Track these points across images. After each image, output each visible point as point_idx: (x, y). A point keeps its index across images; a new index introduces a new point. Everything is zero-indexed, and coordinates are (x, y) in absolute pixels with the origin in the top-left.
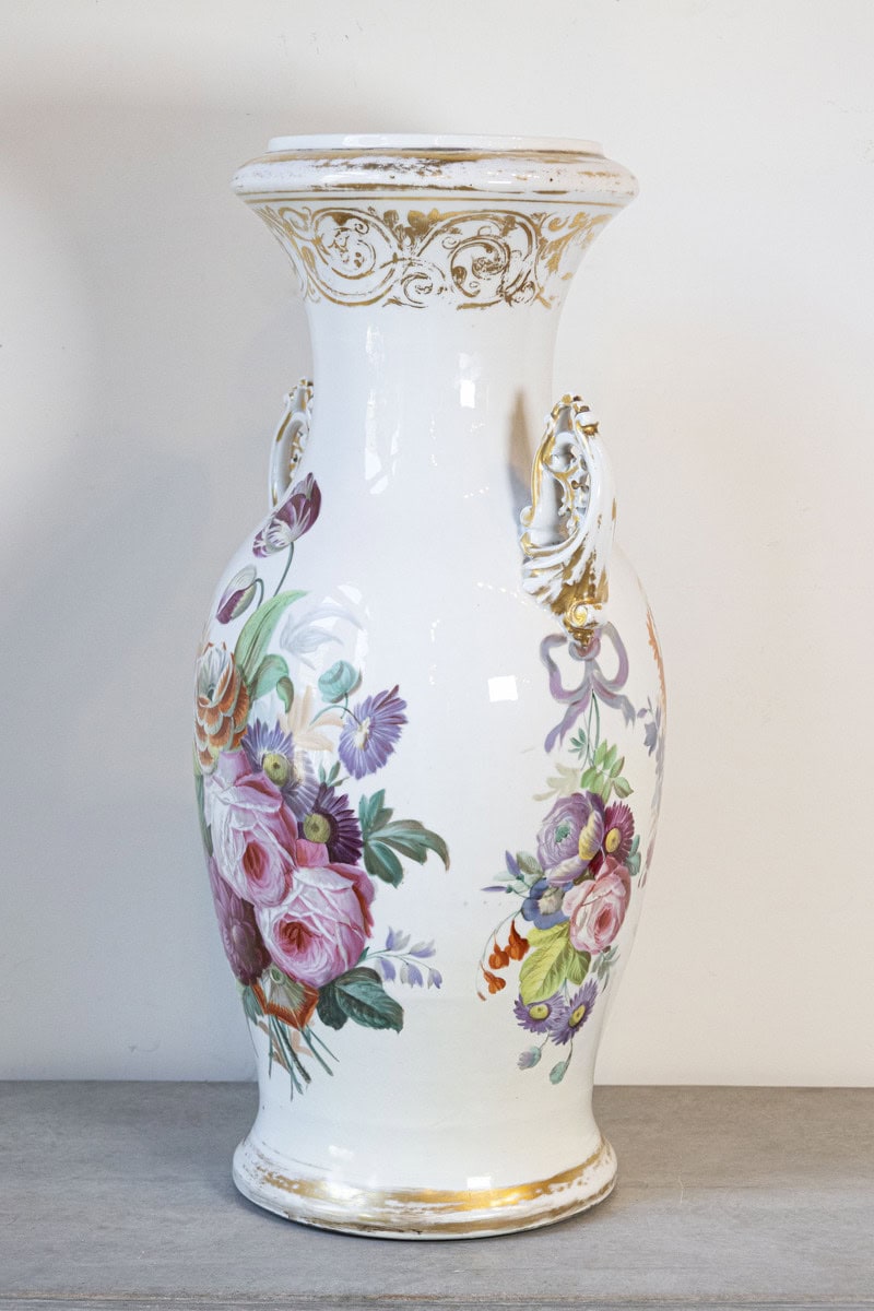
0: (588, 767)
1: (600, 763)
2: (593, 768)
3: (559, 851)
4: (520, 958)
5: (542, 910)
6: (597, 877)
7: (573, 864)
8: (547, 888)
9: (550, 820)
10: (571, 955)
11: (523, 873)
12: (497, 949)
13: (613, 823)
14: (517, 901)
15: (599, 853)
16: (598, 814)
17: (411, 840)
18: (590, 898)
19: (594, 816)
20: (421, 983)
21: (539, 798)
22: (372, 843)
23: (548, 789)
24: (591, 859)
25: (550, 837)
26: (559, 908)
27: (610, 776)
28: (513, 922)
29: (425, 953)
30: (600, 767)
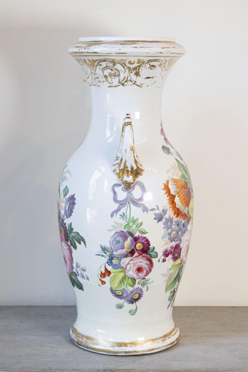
0: (126, 223)
1: (131, 222)
2: (128, 224)
3: (117, 247)
4: (109, 276)
5: (114, 264)
6: (134, 256)
7: (124, 251)
8: (114, 257)
9: (113, 237)
10: (127, 278)
11: (106, 251)
12: (101, 272)
13: (139, 241)
14: (105, 260)
15: (133, 250)
16: (132, 238)
17: (77, 237)
18: (131, 262)
19: (130, 239)
20: (84, 278)
21: (109, 231)
22: (70, 237)
23: (112, 228)
24: (130, 251)
25: (114, 242)
26: (120, 264)
27: (136, 227)
28: (105, 266)
29: (84, 270)
30: (131, 224)
